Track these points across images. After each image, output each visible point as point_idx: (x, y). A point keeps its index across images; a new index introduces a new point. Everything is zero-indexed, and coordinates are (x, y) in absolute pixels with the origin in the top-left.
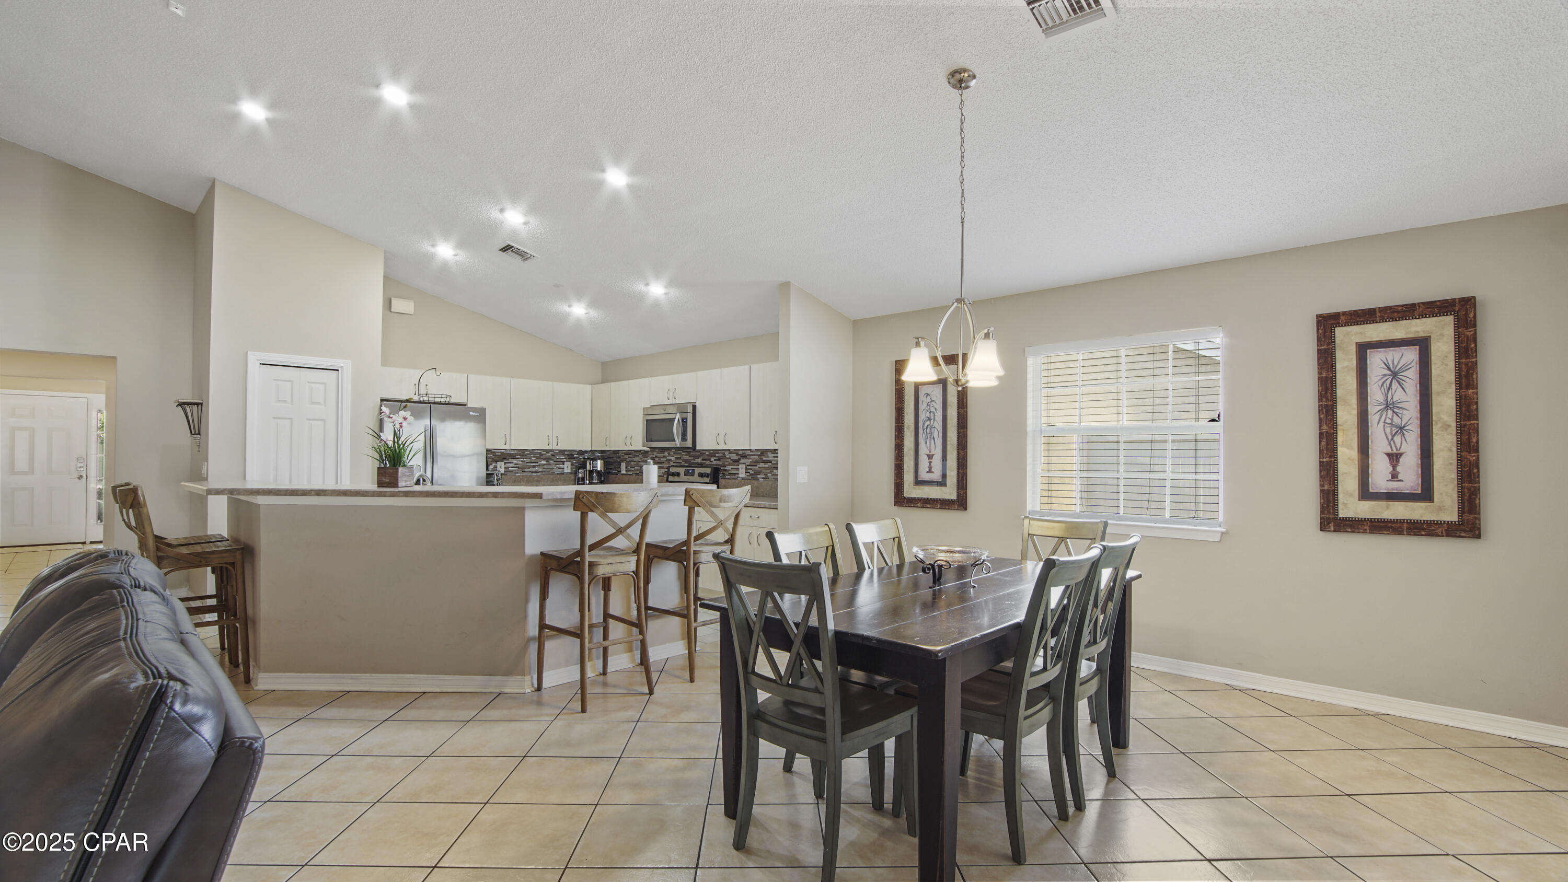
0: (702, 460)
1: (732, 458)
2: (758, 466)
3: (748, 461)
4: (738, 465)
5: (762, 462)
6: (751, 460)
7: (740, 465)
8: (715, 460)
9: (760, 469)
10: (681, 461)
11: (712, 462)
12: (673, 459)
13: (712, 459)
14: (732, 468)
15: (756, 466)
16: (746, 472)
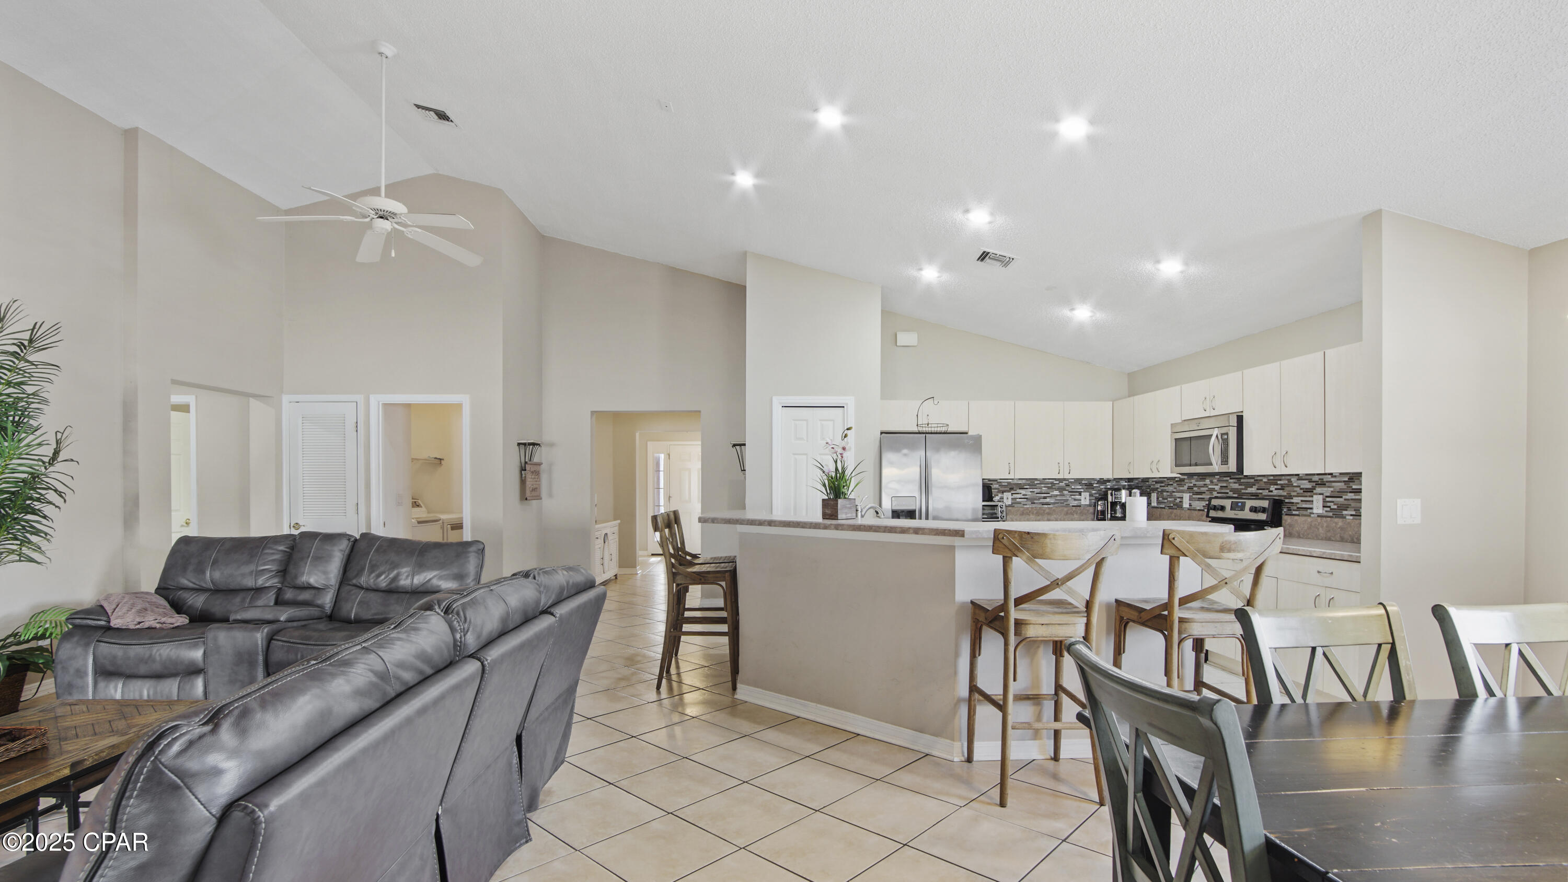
0: (1257, 489)
1: (1302, 487)
2: (1344, 497)
3: (1327, 491)
4: (1312, 496)
5: (1350, 492)
6: (1332, 489)
7: (1314, 496)
8: (1276, 489)
9: (1346, 502)
10: (1228, 491)
11: (1272, 491)
12: (1217, 488)
13: (1272, 488)
14: (1302, 501)
15: (1341, 497)
16: (1324, 507)
